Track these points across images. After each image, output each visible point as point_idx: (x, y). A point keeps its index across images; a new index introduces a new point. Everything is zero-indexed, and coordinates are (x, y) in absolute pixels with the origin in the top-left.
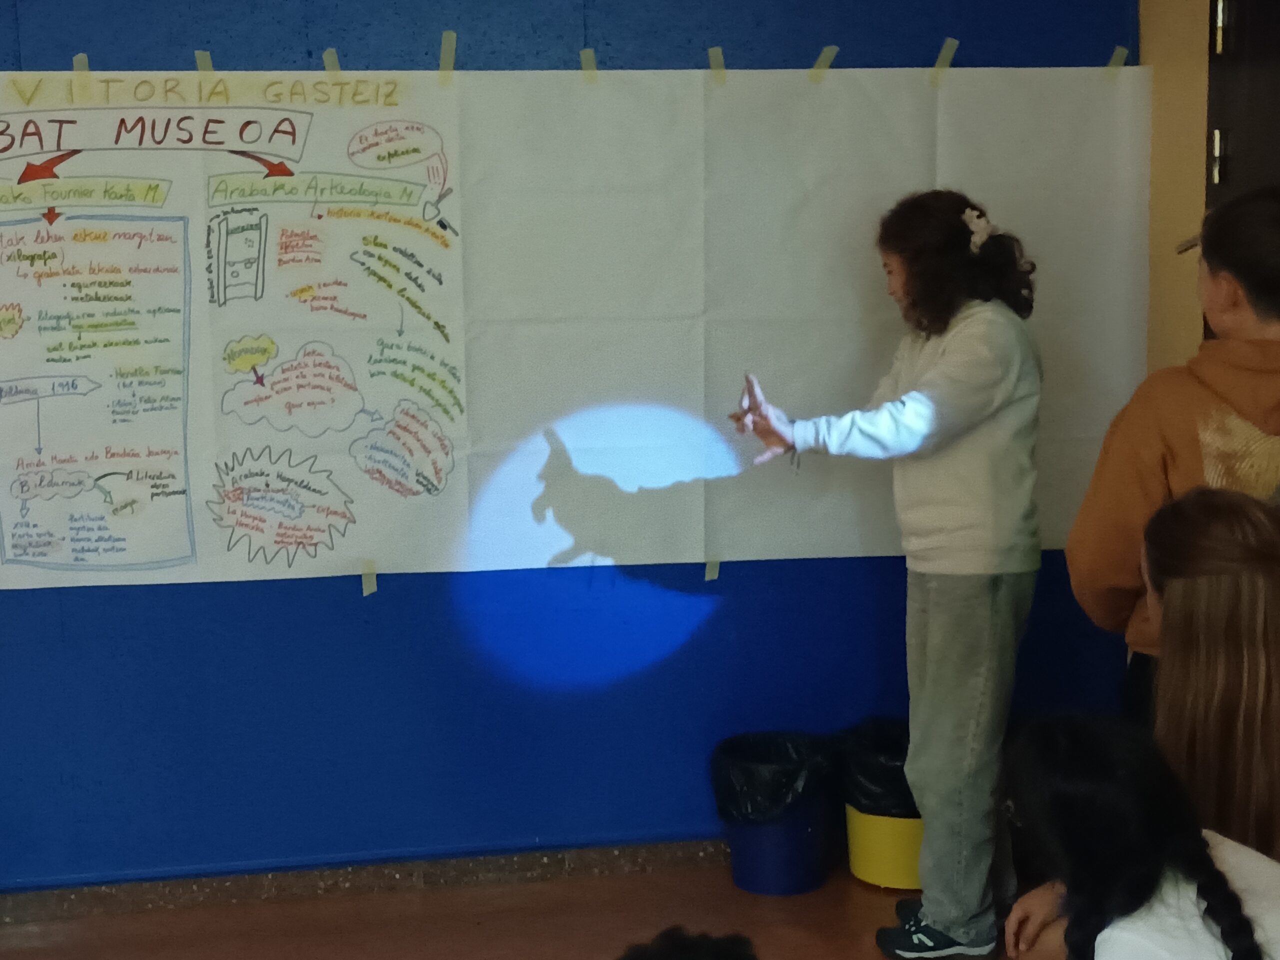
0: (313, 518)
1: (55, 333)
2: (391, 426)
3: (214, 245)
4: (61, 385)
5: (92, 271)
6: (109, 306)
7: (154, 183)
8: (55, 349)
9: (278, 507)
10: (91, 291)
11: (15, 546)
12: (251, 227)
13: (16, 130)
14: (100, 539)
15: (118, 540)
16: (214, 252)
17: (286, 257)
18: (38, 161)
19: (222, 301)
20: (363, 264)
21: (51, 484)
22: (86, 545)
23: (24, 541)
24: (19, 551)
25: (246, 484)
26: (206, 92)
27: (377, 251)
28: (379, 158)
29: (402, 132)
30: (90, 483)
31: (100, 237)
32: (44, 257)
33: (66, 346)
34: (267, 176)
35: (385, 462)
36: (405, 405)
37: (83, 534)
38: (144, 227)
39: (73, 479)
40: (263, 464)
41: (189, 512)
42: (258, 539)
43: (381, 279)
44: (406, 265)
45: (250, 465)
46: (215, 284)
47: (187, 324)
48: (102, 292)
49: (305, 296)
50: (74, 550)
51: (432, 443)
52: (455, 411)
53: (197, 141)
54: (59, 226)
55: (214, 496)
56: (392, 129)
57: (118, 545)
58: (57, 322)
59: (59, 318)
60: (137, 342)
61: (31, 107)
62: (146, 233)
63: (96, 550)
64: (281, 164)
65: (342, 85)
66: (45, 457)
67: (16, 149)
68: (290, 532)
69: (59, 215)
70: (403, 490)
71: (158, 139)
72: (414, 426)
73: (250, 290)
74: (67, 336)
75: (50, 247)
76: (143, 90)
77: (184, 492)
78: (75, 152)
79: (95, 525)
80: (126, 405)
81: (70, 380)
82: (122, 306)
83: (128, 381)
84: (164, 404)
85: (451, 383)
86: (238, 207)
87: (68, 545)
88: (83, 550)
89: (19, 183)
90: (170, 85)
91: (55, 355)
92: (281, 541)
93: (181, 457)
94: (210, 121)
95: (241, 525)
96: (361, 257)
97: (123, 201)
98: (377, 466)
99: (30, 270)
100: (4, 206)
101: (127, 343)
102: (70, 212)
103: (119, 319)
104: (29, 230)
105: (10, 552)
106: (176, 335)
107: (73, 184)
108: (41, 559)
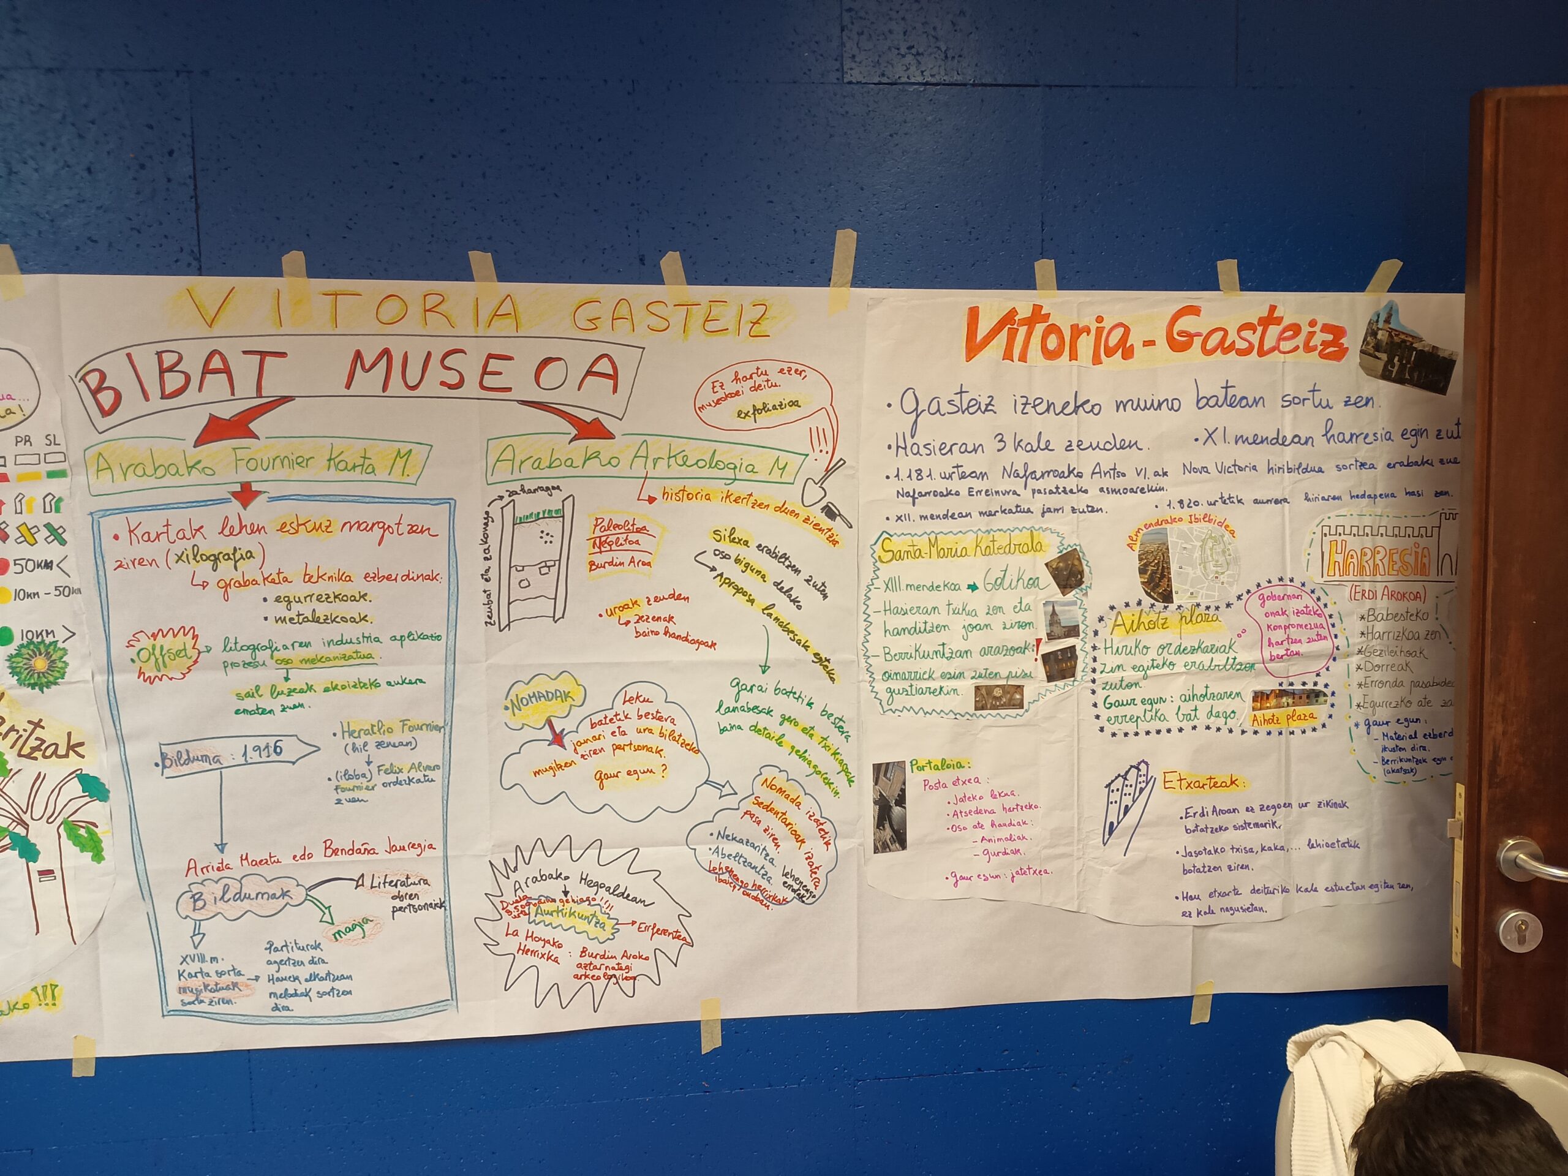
0: (630, 940)
1: (250, 672)
2: (747, 805)
3: (494, 542)
4: (257, 748)
5: (308, 578)
6: (333, 631)
7: (404, 450)
8: (248, 695)
9: (582, 925)
10: (306, 609)
11: (182, 990)
12: (549, 515)
13: (193, 365)
14: (313, 977)
15: (343, 977)
16: (494, 553)
17: (599, 559)
18: (226, 412)
19: (504, 623)
20: (713, 569)
21: (240, 897)
22: (291, 986)
23: (197, 983)
24: (189, 997)
25: (534, 891)
26: (485, 314)
27: (733, 550)
28: (742, 415)
29: (775, 377)
30: (299, 894)
31: (319, 528)
32: (234, 557)
33: (265, 691)
34: (575, 438)
35: (738, 856)
36: (768, 773)
37: (287, 971)
38: (389, 514)
39: (274, 888)
40: (558, 862)
41: (449, 933)
42: (549, 971)
43: (739, 590)
44: (775, 570)
45: (541, 864)
46: (494, 598)
47: (451, 657)
48: (322, 609)
49: (626, 615)
50: (274, 995)
51: (806, 827)
53: (471, 387)
54: (257, 510)
55: (486, 909)
56: (759, 372)
57: (340, 985)
58: (252, 655)
59: (255, 648)
60: (375, 684)
61: (217, 331)
62: (391, 521)
63: (306, 994)
64: (597, 420)
65: (688, 305)
66: (231, 857)
67: (191, 395)
68: (597, 962)
69: (258, 493)
70: (761, 896)
71: (412, 381)
72: (781, 804)
73: (547, 607)
74: (268, 675)
75: (245, 542)
76: (391, 309)
77: (440, 906)
78: (282, 400)
79: (305, 956)
80: (357, 777)
81: (272, 741)
82: (351, 631)
83: (359, 743)
84: (414, 775)
85: (836, 739)
86: (530, 485)
87: (264, 987)
88: (286, 995)
89: (200, 442)
90: (432, 301)
91: (249, 704)
92: (585, 972)
93: (439, 852)
94: (491, 356)
95: (526, 952)
96: (710, 559)
97: (356, 474)
98: (726, 862)
99: (213, 578)
100: (168, 480)
101: (359, 685)
102: (274, 490)
103: (347, 649)
104: (211, 519)
105: (175, 1000)
106: (434, 673)
107: (280, 448)
108: (223, 1007)
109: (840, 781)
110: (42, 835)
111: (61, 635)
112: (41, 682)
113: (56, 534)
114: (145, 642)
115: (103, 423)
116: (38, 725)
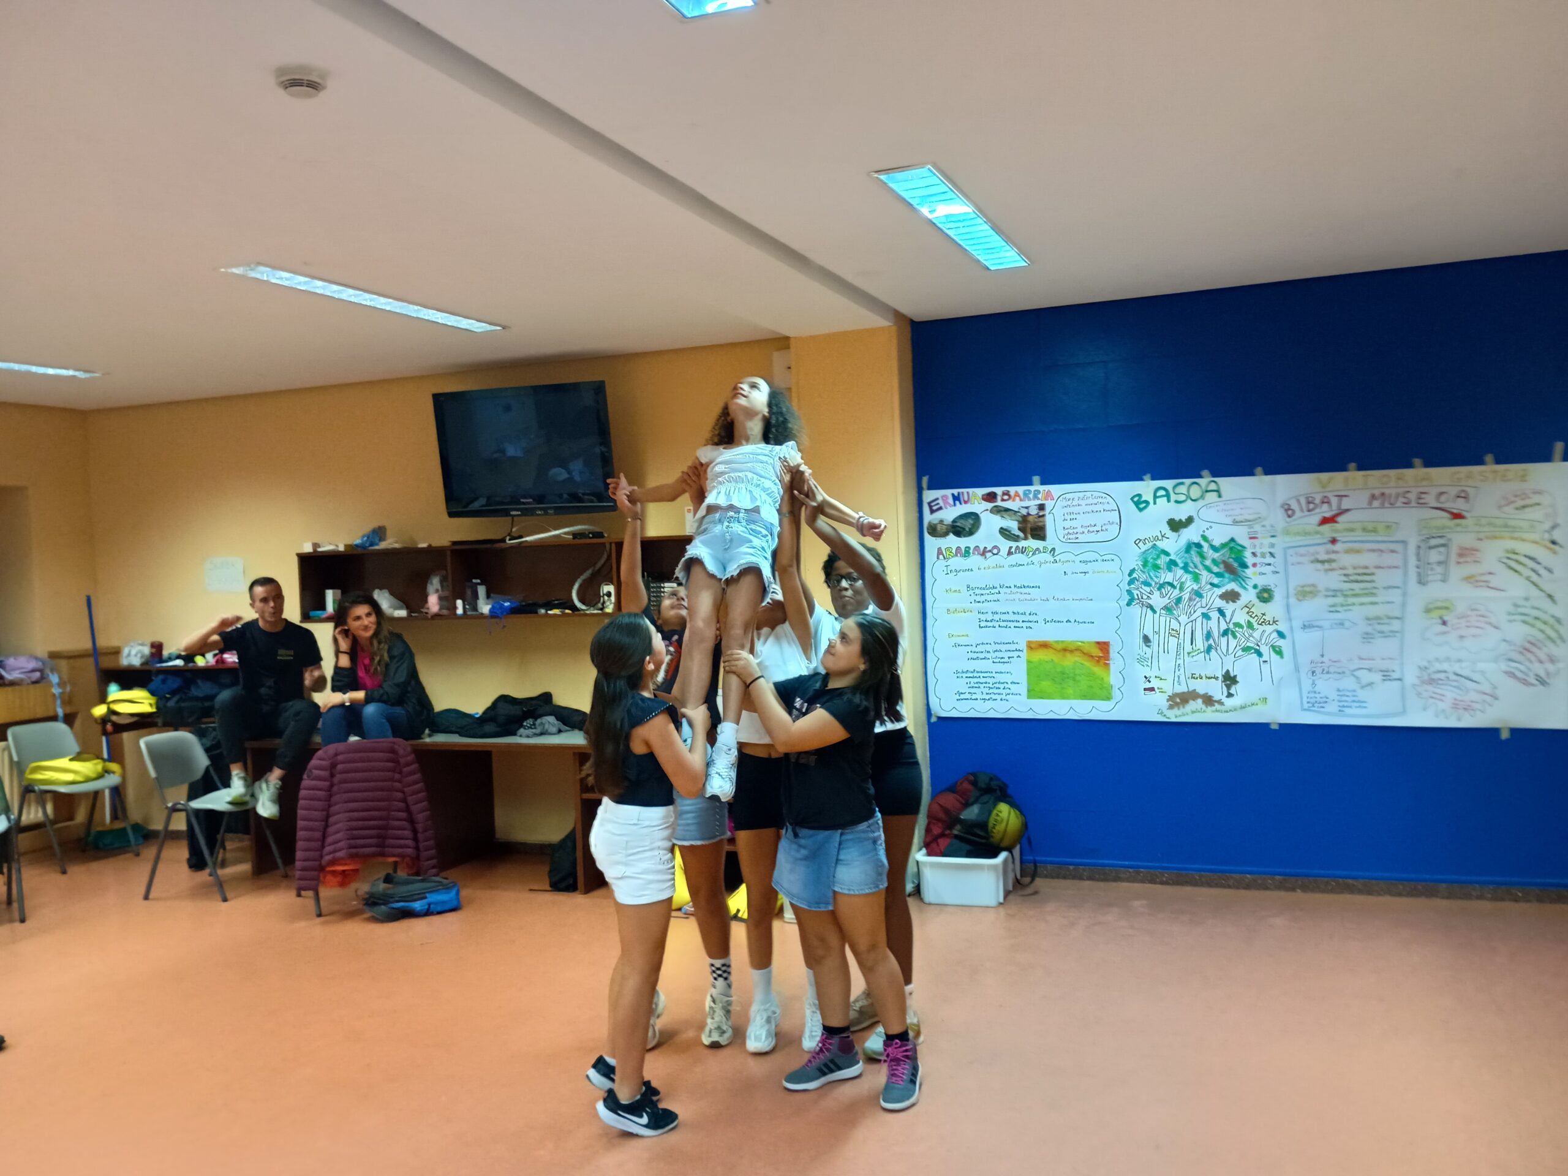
0: (1473, 696)
1: (1334, 599)
2: (1520, 649)
3: (1421, 555)
4: (1335, 624)
5: (1355, 568)
6: (1363, 585)
7: (1389, 525)
8: (1333, 606)
9: (1453, 689)
10: (1352, 578)
11: (1308, 702)
12: (1443, 545)
13: (1317, 501)
14: (1354, 701)
15: (1363, 702)
16: (1421, 558)
17: (1461, 560)
18: (1328, 515)
19: (1424, 583)
20: (1505, 564)
21: (1328, 673)
22: (1346, 704)
23: (1313, 700)
24: (1310, 705)
25: (1435, 676)
26: (1419, 479)
27: (1514, 557)
28: (1517, 509)
29: (1530, 495)
30: (1348, 673)
31: (1358, 551)
32: (1330, 561)
33: (1339, 605)
34: (1451, 519)
35: (1517, 668)
36: (1530, 638)
37: (1344, 698)
38: (1383, 546)
39: (1340, 670)
40: (1445, 666)
41: (1403, 689)
42: (1441, 705)
43: (1516, 571)
44: (1531, 564)
45: (1438, 666)
46: (1421, 574)
47: (1404, 594)
48: (1359, 578)
49: (1471, 580)
50: (1339, 706)
51: (1544, 658)
52: (1558, 641)
53: (1413, 504)
54: (1338, 547)
55: (1416, 681)
56: (1524, 494)
57: (1363, 704)
58: (1334, 593)
59: (1335, 591)
60: (1377, 603)
61: (1326, 490)
62: (1383, 549)
63: (1351, 707)
64: (1460, 513)
65: (1495, 472)
66: (1325, 659)
67: (1317, 510)
68: (1460, 703)
69: (1338, 541)
70: (1525, 682)
71: (1392, 502)
72: (1534, 649)
73: (1439, 577)
74: (1339, 600)
75: (1333, 556)
76: (1385, 479)
77: (1400, 679)
78: (1347, 510)
79: (1350, 694)
80: (1370, 634)
81: (1340, 622)
82: (1369, 585)
83: (1371, 623)
84: (1391, 634)
85: (1557, 626)
86: (1434, 535)
87: (1336, 704)
88: (1344, 706)
89: (1319, 525)
90: (1399, 476)
91: (1333, 609)
92: (1455, 706)
93: (1399, 661)
94: (1420, 493)
95: (1432, 697)
96: (1504, 560)
97: (1372, 534)
98: (1513, 670)
99: (1322, 568)
100: (1309, 537)
101: (1371, 603)
102: (1343, 539)
103: (1367, 591)
104: (1321, 549)
105: (1306, 706)
106: (1398, 600)
107: (1346, 526)
108: (1322, 709)
110: (1264, 649)
111: (1273, 586)
112: (1264, 600)
113: (1272, 555)
114: (1300, 589)
115: (1288, 520)
116: (1264, 614)
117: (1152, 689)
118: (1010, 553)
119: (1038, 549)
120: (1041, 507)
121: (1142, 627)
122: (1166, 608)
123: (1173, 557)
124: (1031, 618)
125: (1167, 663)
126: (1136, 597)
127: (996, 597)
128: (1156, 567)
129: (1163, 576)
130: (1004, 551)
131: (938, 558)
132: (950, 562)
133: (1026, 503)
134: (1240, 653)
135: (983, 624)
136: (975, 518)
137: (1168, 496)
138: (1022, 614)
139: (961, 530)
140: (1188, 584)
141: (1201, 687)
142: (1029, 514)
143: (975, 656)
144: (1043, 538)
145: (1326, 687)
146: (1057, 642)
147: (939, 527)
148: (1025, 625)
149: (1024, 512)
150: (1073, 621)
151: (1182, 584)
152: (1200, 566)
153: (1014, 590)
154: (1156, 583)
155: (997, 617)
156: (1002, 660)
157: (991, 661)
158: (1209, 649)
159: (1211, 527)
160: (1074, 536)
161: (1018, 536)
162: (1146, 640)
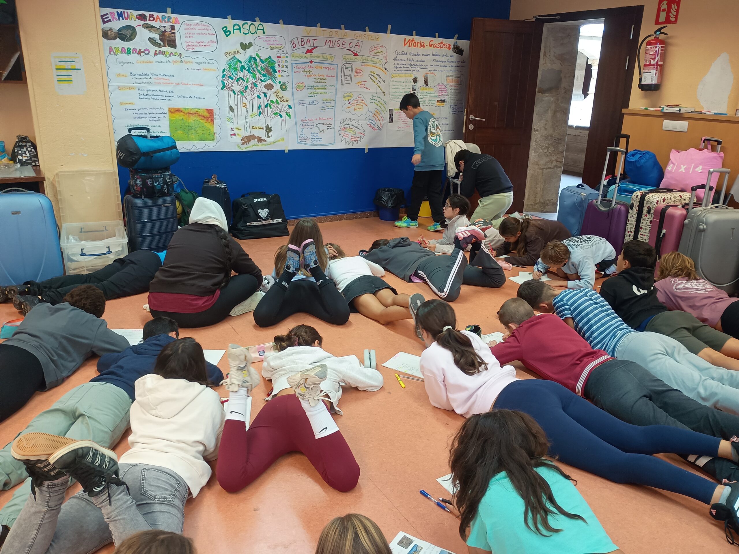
0: (358, 135)
1: (311, 90)
2: (373, 115)
3: (343, 71)
4: (311, 102)
5: (319, 76)
6: (322, 84)
7: (332, 56)
9: (352, 132)
10: (318, 80)
11: (300, 139)
13: (305, 41)
14: (317, 138)
16: (343, 73)
17: (356, 75)
18: (309, 49)
19: (343, 84)
21: (308, 125)
22: (314, 140)
23: (302, 138)
24: (301, 141)
25: (346, 126)
26: (343, 35)
27: (373, 75)
28: (375, 53)
29: (380, 48)
30: (315, 125)
31: (320, 68)
32: (310, 72)
33: (312, 93)
34: (354, 56)
35: (372, 122)
36: (376, 110)
37: (313, 137)
39: (312, 124)
40: (349, 122)
41: (335, 133)
42: (347, 139)
43: (373, 81)
44: (378, 78)
45: (347, 122)
46: (342, 80)
47: (336, 89)
48: (320, 81)
49: (359, 84)
51: (380, 118)
53: (341, 47)
54: (313, 65)
55: (339, 129)
56: (377, 47)
57: (320, 140)
58: (311, 87)
59: (311, 86)
60: (326, 93)
61: (308, 35)
62: (329, 67)
63: (316, 141)
64: (356, 53)
65: (369, 35)
66: (307, 119)
67: (305, 46)
68: (353, 138)
69: (313, 62)
70: (374, 129)
71: (333, 45)
72: (377, 115)
73: (349, 82)
74: (313, 91)
75: (311, 69)
76: (331, 33)
77: (334, 128)
78: (317, 47)
79: (316, 135)
80: (324, 107)
81: (313, 101)
82: (324, 84)
83: (324, 102)
84: (331, 108)
85: (385, 105)
86: (348, 63)
87: (311, 140)
89: (306, 53)
90: (336, 32)
91: (310, 95)
93: (333, 120)
94: (343, 42)
95: (344, 136)
96: (370, 76)
97: (325, 60)
98: (370, 123)
99: (306, 75)
100: (302, 59)
101: (324, 93)
102: (315, 61)
103: (323, 87)
104: (306, 65)
105: (299, 141)
106: (334, 92)
107: (316, 55)
108: (305, 142)
109: (385, 111)
110: (283, 114)
111: (287, 83)
112: (284, 90)
113: (287, 67)
114: (298, 84)
115: (293, 49)
116: (283, 97)
117: (234, 135)
118: (156, 54)
119: (171, 53)
120: (173, 28)
121: (229, 101)
122: (240, 92)
123: (243, 64)
124: (171, 94)
125: (241, 121)
126: (226, 85)
127: (149, 80)
128: (236, 69)
129: (239, 74)
130: (152, 53)
131: (110, 53)
132: (118, 56)
133: (164, 24)
134: (273, 116)
135: (142, 97)
136: (133, 29)
137: (240, 29)
138: (165, 92)
139: (124, 36)
140: (251, 79)
141: (256, 133)
142: (165, 31)
143: (138, 116)
144: (174, 46)
145: (307, 132)
146: (185, 108)
147: (109, 33)
148: (167, 98)
149: (163, 29)
150: (193, 97)
151: (248, 79)
152: (256, 70)
153: (159, 76)
154: (235, 78)
155: (150, 93)
156: (155, 119)
157: (148, 119)
158: (260, 114)
159: (260, 50)
160: (192, 47)
161: (160, 44)
162: (232, 109)
